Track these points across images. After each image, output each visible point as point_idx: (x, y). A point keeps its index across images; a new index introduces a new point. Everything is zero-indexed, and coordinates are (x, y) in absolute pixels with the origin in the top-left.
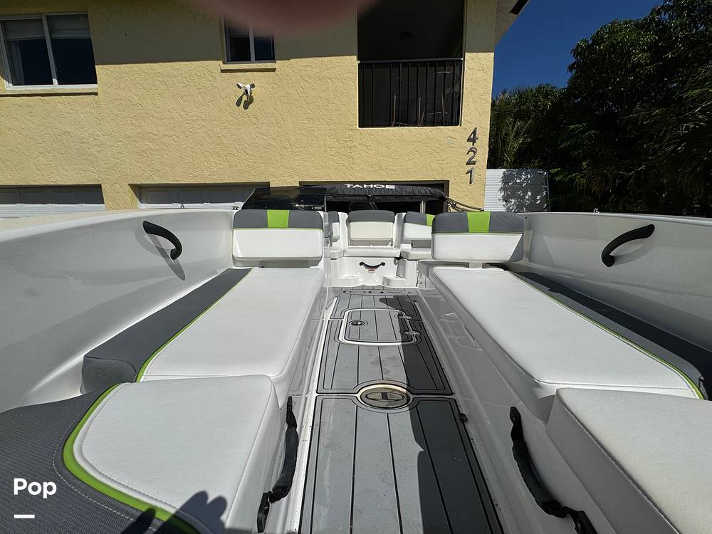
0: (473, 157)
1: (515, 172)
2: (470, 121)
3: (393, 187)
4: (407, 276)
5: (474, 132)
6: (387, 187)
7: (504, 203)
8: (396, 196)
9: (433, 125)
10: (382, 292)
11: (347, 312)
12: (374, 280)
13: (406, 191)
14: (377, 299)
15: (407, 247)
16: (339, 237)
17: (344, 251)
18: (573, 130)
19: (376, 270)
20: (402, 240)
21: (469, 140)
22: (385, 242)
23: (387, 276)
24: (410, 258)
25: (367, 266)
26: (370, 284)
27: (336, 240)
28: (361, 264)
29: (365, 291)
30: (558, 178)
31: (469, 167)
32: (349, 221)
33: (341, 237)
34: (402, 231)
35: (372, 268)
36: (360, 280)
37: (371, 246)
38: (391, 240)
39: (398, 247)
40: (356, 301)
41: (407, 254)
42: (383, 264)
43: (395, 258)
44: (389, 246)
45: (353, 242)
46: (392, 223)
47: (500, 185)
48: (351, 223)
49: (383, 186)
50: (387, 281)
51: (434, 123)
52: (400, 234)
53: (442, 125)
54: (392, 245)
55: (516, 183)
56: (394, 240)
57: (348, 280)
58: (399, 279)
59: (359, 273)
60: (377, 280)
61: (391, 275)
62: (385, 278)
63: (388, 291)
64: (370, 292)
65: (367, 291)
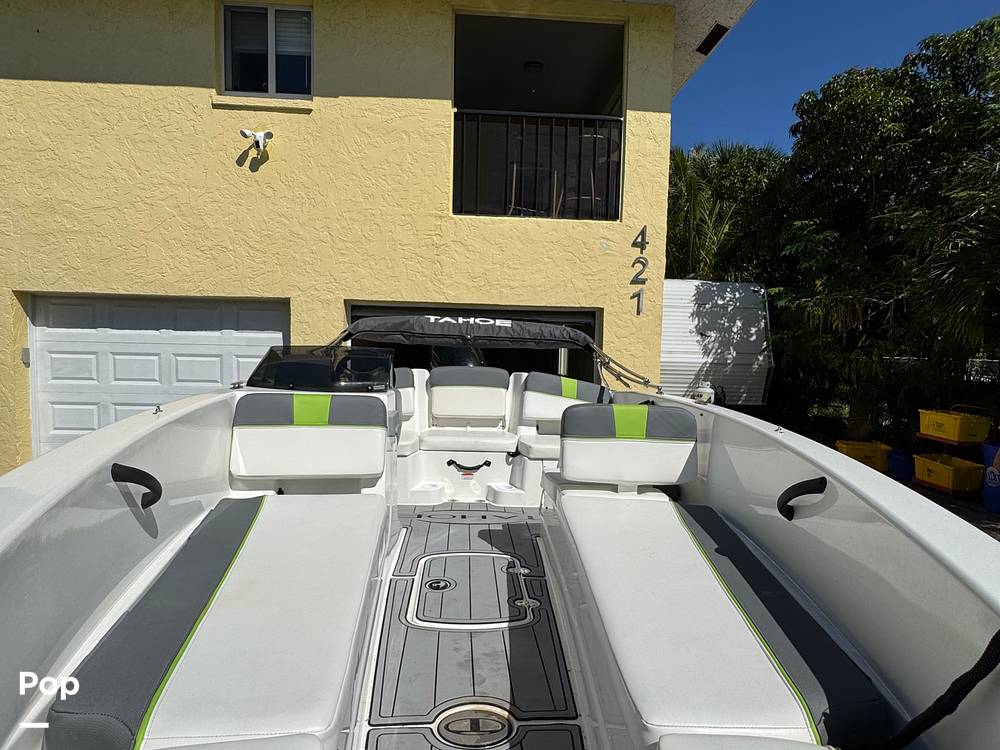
0: (641, 273)
1: (715, 286)
2: (637, 215)
3: (507, 323)
4: (526, 487)
5: (643, 233)
6: (498, 322)
7: (699, 338)
8: (513, 340)
9: (577, 217)
10: (484, 517)
11: (422, 561)
12: (471, 492)
13: (529, 332)
14: (475, 530)
15: (528, 433)
16: (413, 413)
17: (420, 440)
18: (800, 228)
19: (475, 475)
20: (521, 420)
21: (635, 244)
22: (492, 422)
23: (494, 485)
24: (532, 456)
25: (460, 467)
26: (464, 499)
27: (408, 418)
28: (450, 463)
29: (455, 513)
30: (781, 303)
31: (636, 288)
32: (431, 384)
33: (415, 414)
34: (520, 405)
35: (468, 470)
36: (447, 491)
37: (469, 429)
38: (503, 419)
39: (514, 431)
40: (439, 536)
41: (528, 447)
42: (488, 463)
43: (508, 453)
44: (498, 429)
45: (435, 421)
46: (503, 390)
47: (692, 308)
48: (436, 389)
49: (492, 322)
50: (493, 493)
51: (577, 214)
52: (518, 409)
53: (592, 218)
54: (504, 427)
55: (717, 305)
56: (507, 418)
57: (427, 493)
58: (514, 490)
59: (445, 479)
60: (477, 492)
61: (501, 484)
62: (489, 487)
63: (495, 514)
64: (464, 517)
65: (459, 515)
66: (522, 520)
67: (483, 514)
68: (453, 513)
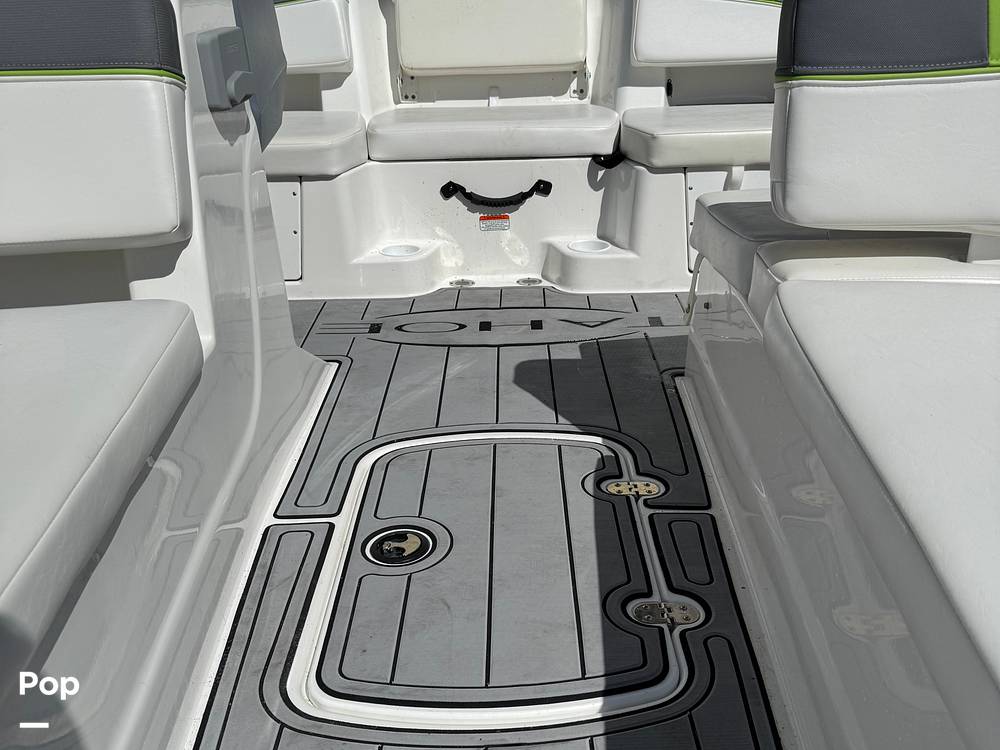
10: (537, 325)
11: (364, 463)
12: (504, 261)
15: (645, 102)
16: (349, 63)
17: (369, 136)
19: (514, 216)
20: (626, 69)
22: (553, 80)
23: (560, 240)
24: (657, 162)
25: (474, 201)
26: (488, 278)
27: (337, 79)
28: (450, 190)
35: (495, 208)
37: (495, 102)
38: (580, 71)
39: (608, 99)
41: (648, 141)
42: (543, 188)
43: (596, 158)
44: (568, 100)
45: (411, 85)
50: (560, 263)
54: (582, 92)
56: (591, 68)
57: (395, 267)
58: (611, 253)
59: (439, 231)
60: (518, 261)
61: (578, 239)
62: (550, 247)
63: (565, 314)
64: (485, 326)
65: (473, 320)
66: (634, 328)
67: (536, 315)
68: (459, 317)
